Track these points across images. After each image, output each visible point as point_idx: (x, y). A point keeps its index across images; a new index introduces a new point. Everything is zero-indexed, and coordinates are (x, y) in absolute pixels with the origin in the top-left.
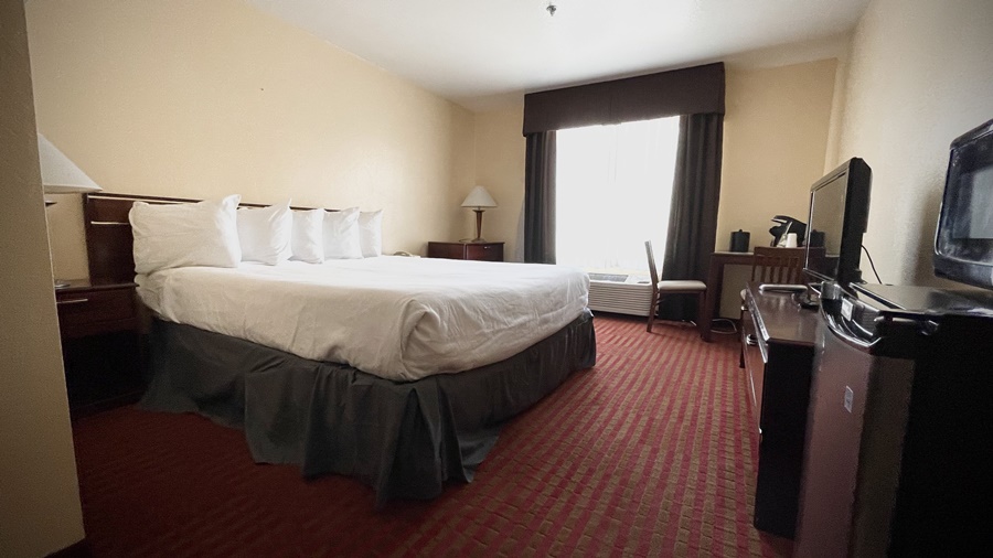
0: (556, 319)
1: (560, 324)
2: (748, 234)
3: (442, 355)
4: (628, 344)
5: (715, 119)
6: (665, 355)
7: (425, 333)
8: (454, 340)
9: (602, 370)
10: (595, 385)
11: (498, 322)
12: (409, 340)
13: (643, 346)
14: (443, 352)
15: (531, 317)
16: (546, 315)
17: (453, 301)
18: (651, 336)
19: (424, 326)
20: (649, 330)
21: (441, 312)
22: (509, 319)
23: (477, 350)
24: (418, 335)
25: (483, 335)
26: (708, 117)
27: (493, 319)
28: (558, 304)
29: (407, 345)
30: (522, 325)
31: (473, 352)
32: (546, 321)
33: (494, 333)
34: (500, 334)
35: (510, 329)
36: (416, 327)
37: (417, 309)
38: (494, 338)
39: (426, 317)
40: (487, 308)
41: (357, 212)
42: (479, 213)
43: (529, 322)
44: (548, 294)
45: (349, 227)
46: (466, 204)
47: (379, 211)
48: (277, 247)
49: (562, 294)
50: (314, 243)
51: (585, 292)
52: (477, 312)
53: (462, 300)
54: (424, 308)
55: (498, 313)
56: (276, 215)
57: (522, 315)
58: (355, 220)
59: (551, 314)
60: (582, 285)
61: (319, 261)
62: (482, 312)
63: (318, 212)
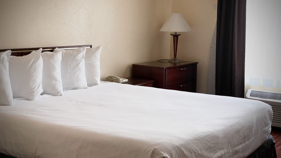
27: (200, 156)
28: (247, 137)
40: (197, 149)
41: (84, 52)
42: (176, 36)
43: (225, 154)
44: (238, 132)
45: (79, 64)
46: (164, 29)
47: (98, 48)
48: (34, 86)
49: (250, 128)
50: (56, 80)
51: (268, 124)
52: (191, 153)
53: (182, 145)
54: (163, 154)
55: (203, 151)
56: (32, 63)
57: (220, 149)
58: (83, 58)
59: (240, 146)
60: (266, 118)
61: (60, 94)
62: (195, 152)
63: (59, 56)
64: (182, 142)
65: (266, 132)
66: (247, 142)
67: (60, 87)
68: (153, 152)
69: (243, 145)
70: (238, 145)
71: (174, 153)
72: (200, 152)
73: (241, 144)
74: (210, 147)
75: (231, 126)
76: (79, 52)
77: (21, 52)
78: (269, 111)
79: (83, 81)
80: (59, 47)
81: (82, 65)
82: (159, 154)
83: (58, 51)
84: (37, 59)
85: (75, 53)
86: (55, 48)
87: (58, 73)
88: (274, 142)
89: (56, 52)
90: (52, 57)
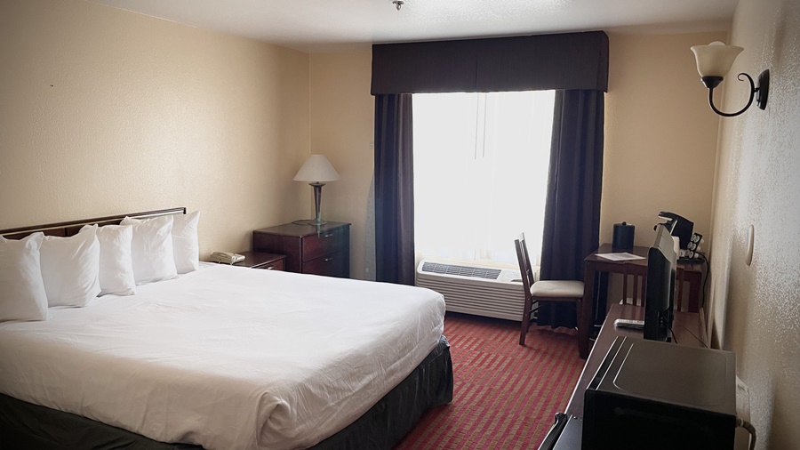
0: (403, 366)
1: (409, 370)
2: (632, 228)
3: (292, 439)
4: (494, 365)
5: (593, 96)
6: (534, 379)
7: (279, 423)
8: (303, 422)
9: (458, 408)
10: (449, 428)
11: (342, 390)
12: (263, 429)
13: (510, 369)
14: (293, 436)
15: (376, 374)
16: (392, 367)
17: (301, 385)
18: (525, 351)
19: (278, 417)
20: (522, 343)
21: (291, 401)
22: (354, 384)
23: (323, 426)
24: (271, 424)
25: (329, 409)
26: (587, 93)
27: (336, 390)
28: (408, 347)
29: (262, 433)
30: (366, 387)
31: (319, 428)
32: (392, 373)
33: (339, 404)
34: (344, 404)
35: (354, 394)
36: (270, 418)
37: (270, 401)
38: (339, 409)
39: (280, 408)
40: (331, 380)
41: (170, 222)
42: (318, 187)
43: (374, 379)
44: (394, 342)
45: (162, 242)
46: (299, 177)
47: (195, 213)
48: (85, 285)
49: (412, 334)
50: (123, 271)
51: (439, 322)
52: (323, 388)
53: (308, 380)
54: (276, 401)
55: (342, 382)
56: (82, 248)
57: (367, 374)
58: (168, 232)
59: (398, 363)
60: (435, 314)
61: (130, 292)
62: (328, 387)
63: (126, 232)
64: (308, 376)
65: (435, 334)
66: (408, 355)
67: (129, 280)
68: (263, 399)
69: (402, 360)
70: (395, 362)
71: (294, 395)
72: (336, 385)
73: (399, 358)
74: (352, 375)
75: (384, 336)
76: (162, 224)
77: (66, 229)
78: (440, 303)
79: (170, 267)
80: (130, 216)
81: (169, 243)
82: (271, 401)
83: (128, 224)
84: (90, 242)
85: (155, 225)
86: (124, 216)
87: (126, 260)
88: (448, 345)
89: (124, 224)
90: (116, 234)
